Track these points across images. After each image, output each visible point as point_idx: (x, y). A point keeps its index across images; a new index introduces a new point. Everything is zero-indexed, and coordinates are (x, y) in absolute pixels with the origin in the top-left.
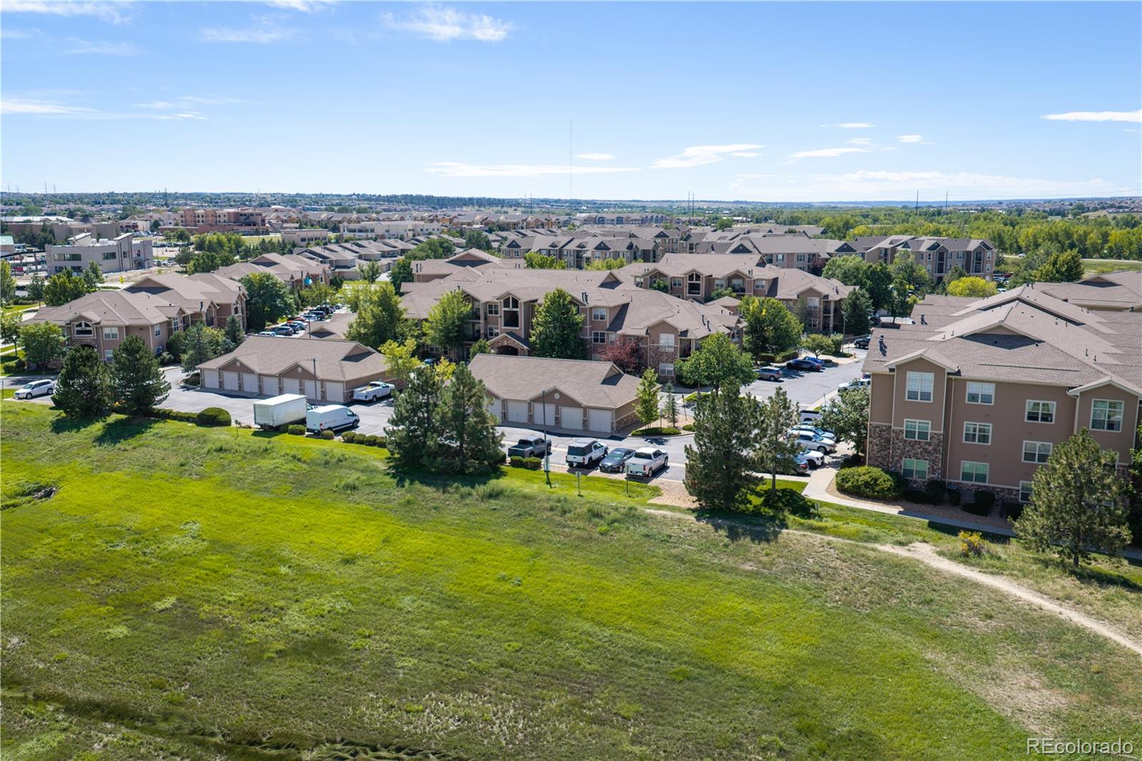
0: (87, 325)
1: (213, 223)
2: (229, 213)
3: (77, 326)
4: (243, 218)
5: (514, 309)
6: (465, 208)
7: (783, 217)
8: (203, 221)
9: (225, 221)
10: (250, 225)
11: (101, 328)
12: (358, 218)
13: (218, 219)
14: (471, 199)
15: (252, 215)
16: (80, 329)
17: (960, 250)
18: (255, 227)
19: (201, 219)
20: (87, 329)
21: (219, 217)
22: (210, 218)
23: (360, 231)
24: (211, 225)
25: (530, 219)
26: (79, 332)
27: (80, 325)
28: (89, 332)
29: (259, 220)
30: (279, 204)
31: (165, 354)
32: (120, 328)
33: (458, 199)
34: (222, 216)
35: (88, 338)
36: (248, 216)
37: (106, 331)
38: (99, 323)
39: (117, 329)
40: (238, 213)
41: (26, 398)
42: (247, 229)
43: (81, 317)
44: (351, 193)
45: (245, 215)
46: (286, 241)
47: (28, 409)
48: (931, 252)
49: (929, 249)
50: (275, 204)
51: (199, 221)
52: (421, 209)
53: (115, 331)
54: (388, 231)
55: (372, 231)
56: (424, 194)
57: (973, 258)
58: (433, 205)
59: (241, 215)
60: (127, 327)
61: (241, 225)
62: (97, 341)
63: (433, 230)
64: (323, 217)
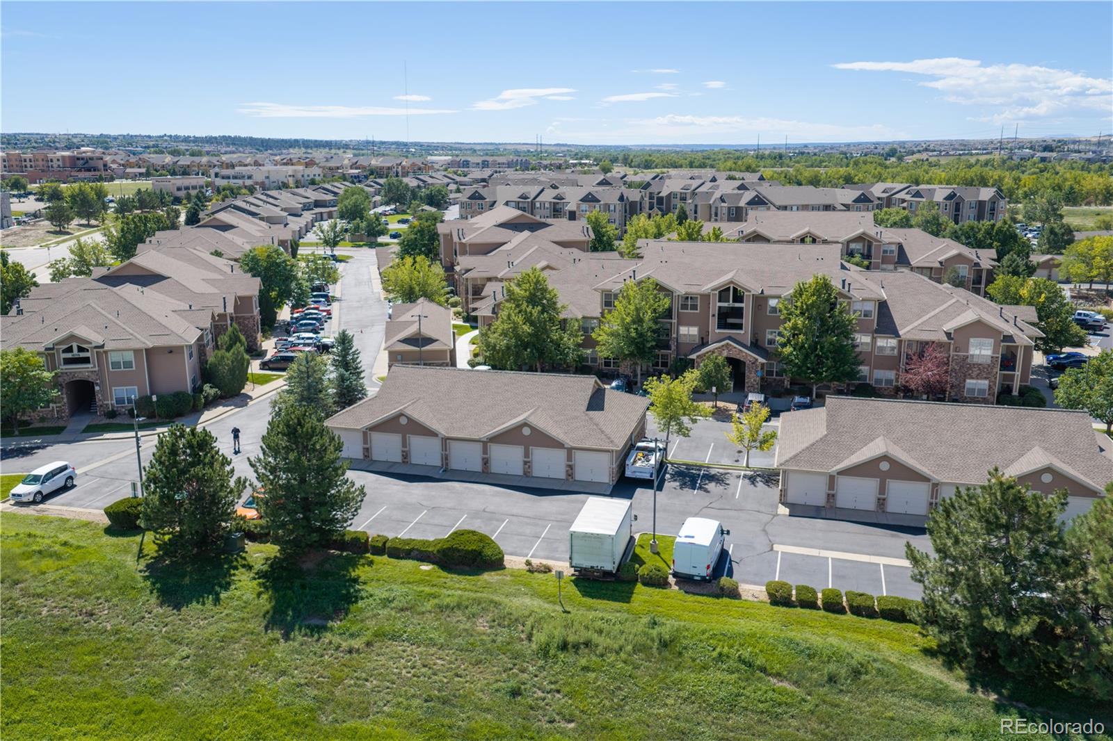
0: (81, 349)
1: (45, 168)
2: (63, 157)
3: (65, 351)
4: (81, 162)
5: (737, 305)
6: (291, 150)
7: (636, 161)
8: (31, 167)
9: (59, 166)
10: (89, 170)
11: (106, 352)
12: (209, 162)
13: (50, 164)
14: (296, 141)
15: (91, 159)
16: (69, 355)
17: (973, 199)
18: (97, 173)
19: (28, 164)
20: (83, 355)
21: (52, 161)
22: (40, 163)
23: (235, 177)
24: (43, 171)
25: (404, 163)
26: (67, 361)
27: (70, 350)
28: (86, 360)
29: (100, 164)
30: (88, 146)
31: (207, 387)
32: (137, 352)
33: (283, 140)
34: (55, 161)
35: (82, 371)
36: (87, 160)
37: (113, 357)
38: (103, 346)
39: (131, 353)
40: (74, 157)
41: (34, 502)
42: (88, 174)
43: (72, 337)
44: (162, 134)
45: (82, 159)
46: (164, 191)
47: (74, 542)
48: (948, 202)
49: (946, 199)
50: (83, 146)
51: (26, 166)
52: (247, 151)
53: (130, 356)
54: (267, 177)
55: (250, 177)
56: (243, 135)
57: (987, 208)
58: (257, 147)
59: (78, 159)
60: (149, 352)
61: (80, 171)
62: (100, 373)
63: (315, 175)
64: (167, 161)
